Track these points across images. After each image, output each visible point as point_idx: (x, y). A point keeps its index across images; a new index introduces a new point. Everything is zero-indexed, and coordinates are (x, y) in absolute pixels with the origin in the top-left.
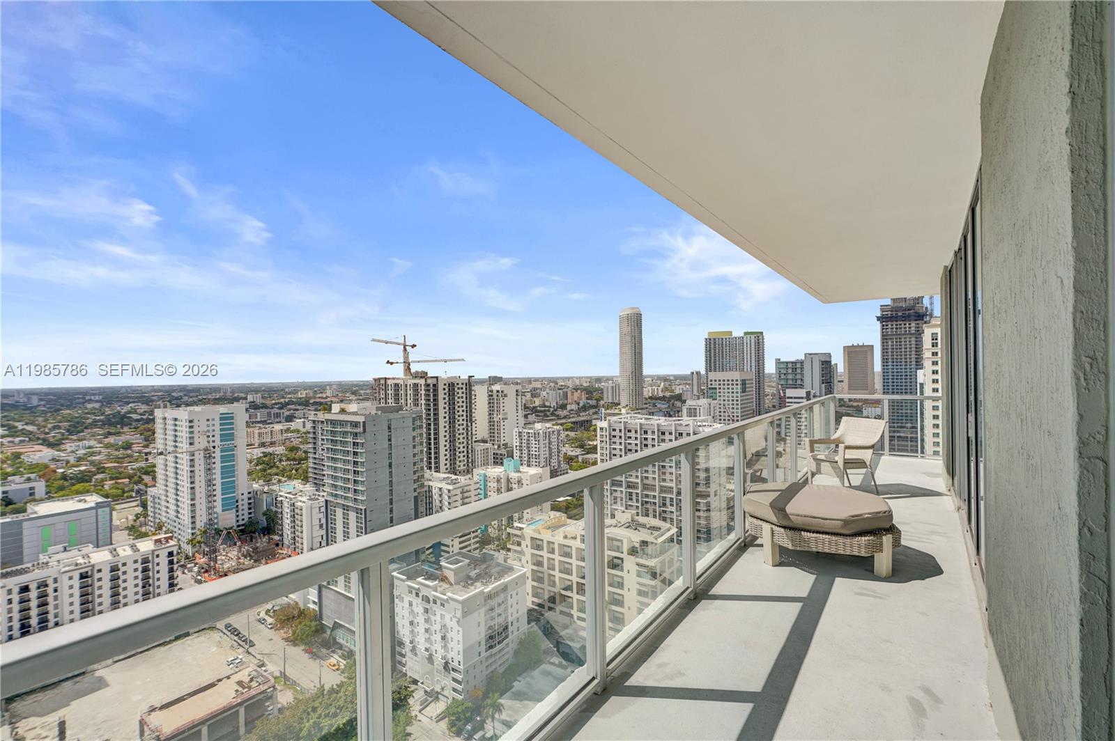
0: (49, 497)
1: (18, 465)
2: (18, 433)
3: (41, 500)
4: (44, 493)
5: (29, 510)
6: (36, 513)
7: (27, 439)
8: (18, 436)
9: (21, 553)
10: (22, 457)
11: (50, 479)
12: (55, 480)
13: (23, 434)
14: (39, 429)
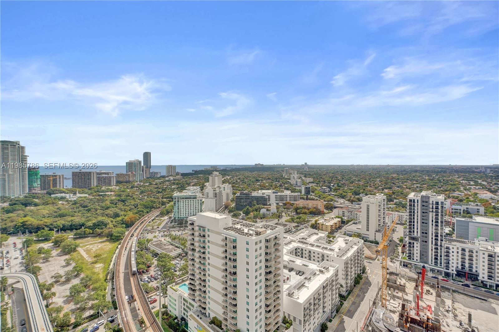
0: (485, 215)
1: (476, 198)
2: (478, 185)
3: (481, 215)
4: (483, 212)
5: (473, 218)
6: (475, 220)
7: (481, 188)
8: (478, 186)
9: (468, 235)
10: (478, 195)
11: (487, 207)
12: (490, 208)
13: (480, 185)
14: (488, 184)
